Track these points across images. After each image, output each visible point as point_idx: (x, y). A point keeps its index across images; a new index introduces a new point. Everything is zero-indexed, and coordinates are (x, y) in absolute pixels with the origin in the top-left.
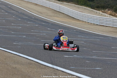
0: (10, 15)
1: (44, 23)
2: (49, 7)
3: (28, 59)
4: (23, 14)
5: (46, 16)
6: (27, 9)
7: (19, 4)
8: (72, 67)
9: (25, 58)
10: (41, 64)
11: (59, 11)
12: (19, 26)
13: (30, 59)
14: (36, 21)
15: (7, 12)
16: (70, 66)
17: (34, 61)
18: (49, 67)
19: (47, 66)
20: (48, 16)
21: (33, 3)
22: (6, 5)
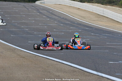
0: (52, 21)
1: (87, 28)
2: (92, 11)
3: (72, 66)
4: (66, 19)
5: (90, 21)
6: (70, 14)
7: (61, 9)
8: (118, 73)
9: (68, 65)
10: (85, 71)
11: (103, 15)
12: (62, 32)
13: (73, 67)
14: (79, 26)
15: (48, 17)
16: (115, 73)
17: (78, 68)
18: (93, 74)
19: (92, 73)
20: (91, 20)
21: (76, 8)
22: (48, 10)
